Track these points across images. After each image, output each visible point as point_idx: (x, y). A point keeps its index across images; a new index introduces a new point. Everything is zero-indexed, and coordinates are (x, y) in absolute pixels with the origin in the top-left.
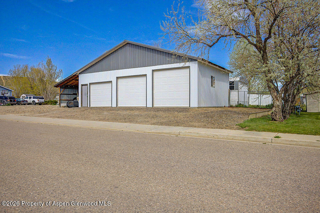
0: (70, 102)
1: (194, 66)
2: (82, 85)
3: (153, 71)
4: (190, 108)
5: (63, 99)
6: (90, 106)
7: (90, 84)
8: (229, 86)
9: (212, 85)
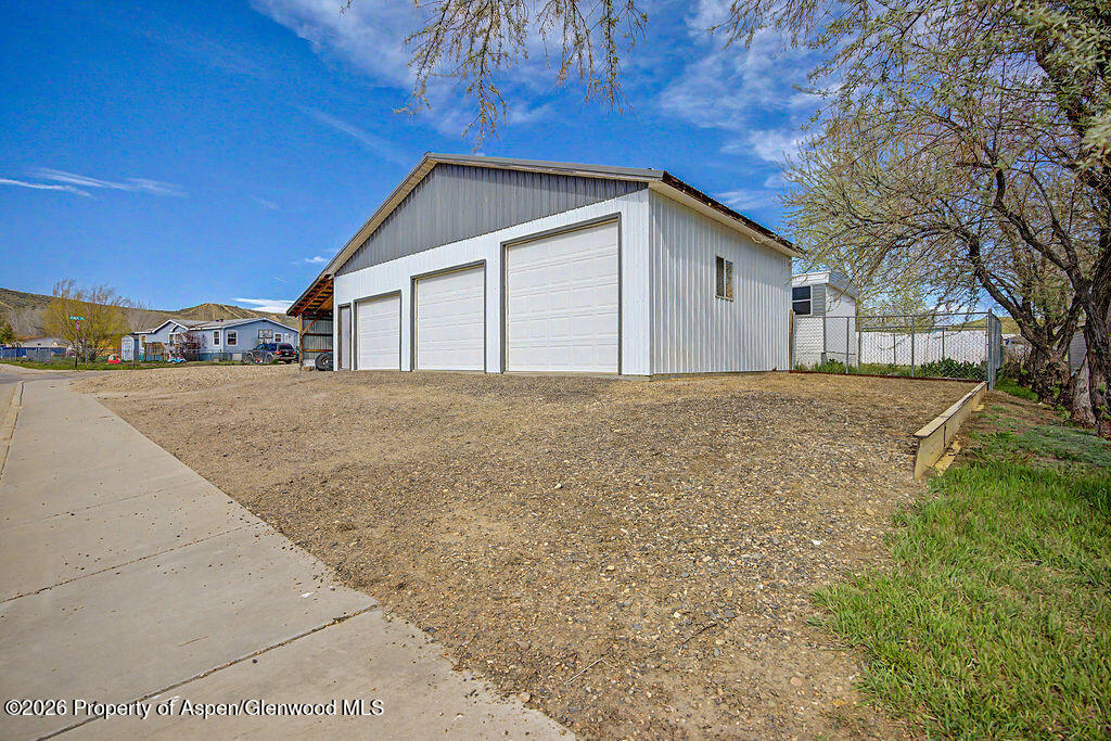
0: (324, 355)
1: (635, 211)
2: (341, 308)
3: (505, 246)
4: (621, 378)
5: (311, 348)
6: (356, 367)
7: (356, 303)
8: (790, 301)
9: (720, 293)
